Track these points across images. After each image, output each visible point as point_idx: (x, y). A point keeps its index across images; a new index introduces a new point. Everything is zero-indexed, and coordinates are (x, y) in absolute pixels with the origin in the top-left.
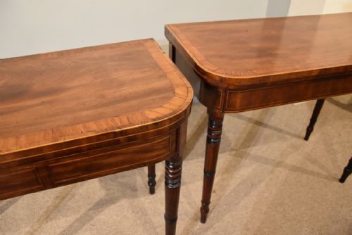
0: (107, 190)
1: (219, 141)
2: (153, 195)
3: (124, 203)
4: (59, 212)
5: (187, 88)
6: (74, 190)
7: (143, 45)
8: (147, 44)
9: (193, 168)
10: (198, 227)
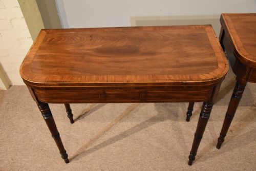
0: (159, 112)
1: (240, 98)
2: (188, 122)
3: (168, 122)
4: (128, 118)
5: (226, 64)
6: (138, 107)
7: (204, 30)
8: (207, 29)
9: (219, 111)
10: (214, 150)
